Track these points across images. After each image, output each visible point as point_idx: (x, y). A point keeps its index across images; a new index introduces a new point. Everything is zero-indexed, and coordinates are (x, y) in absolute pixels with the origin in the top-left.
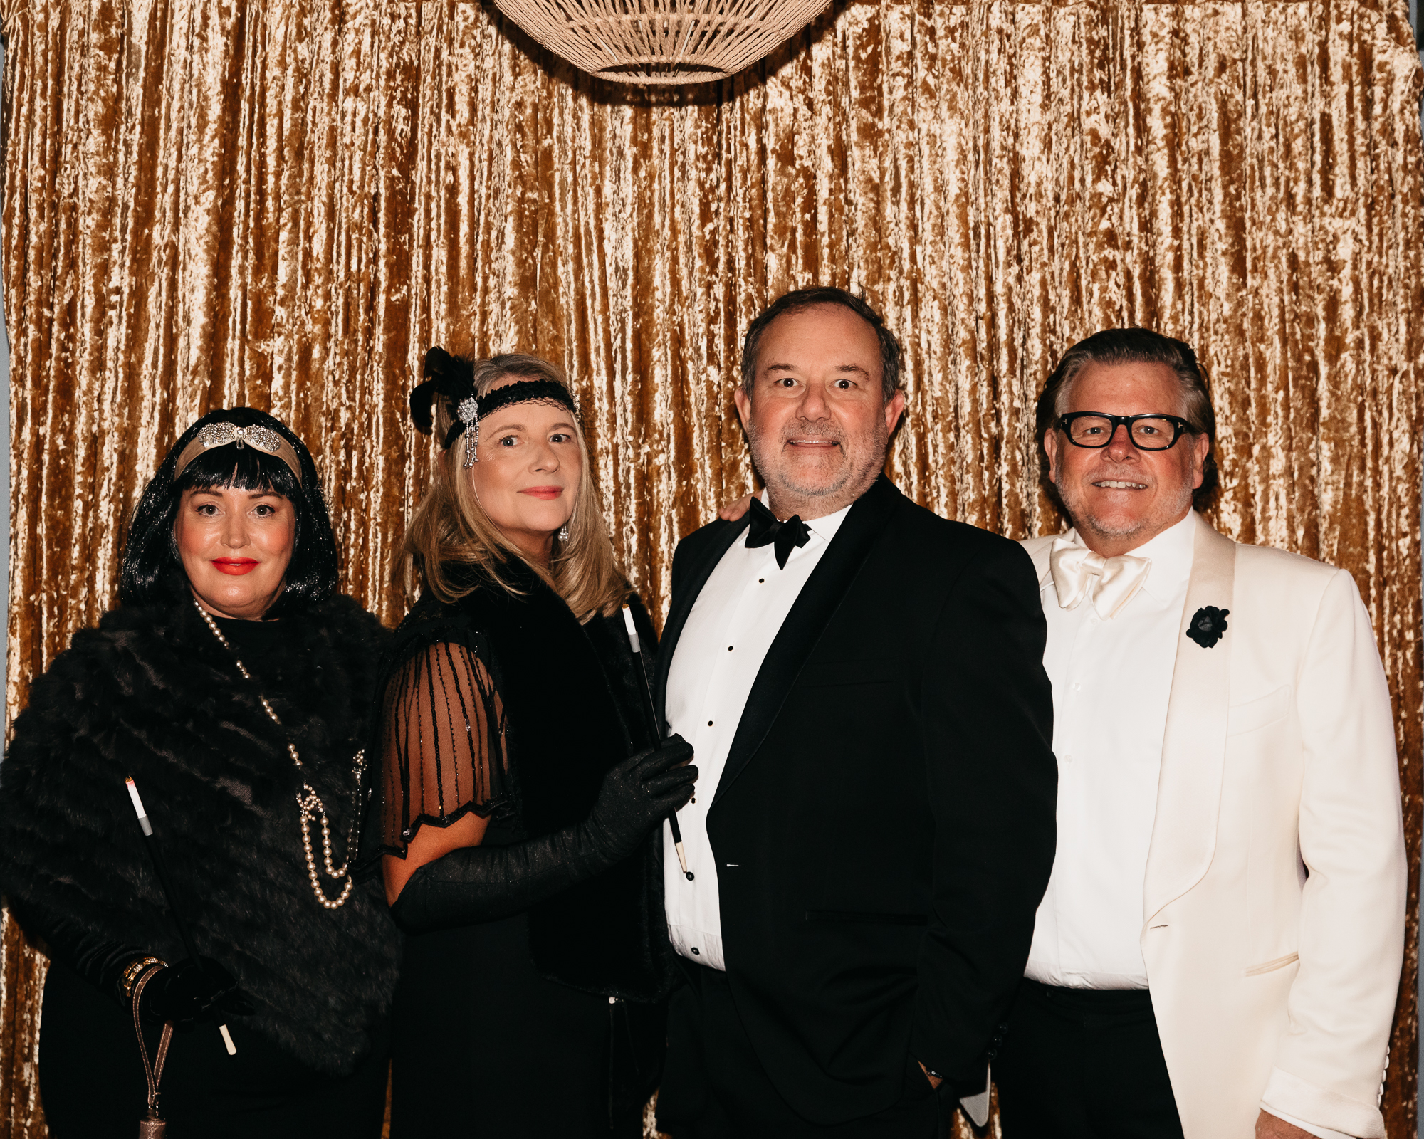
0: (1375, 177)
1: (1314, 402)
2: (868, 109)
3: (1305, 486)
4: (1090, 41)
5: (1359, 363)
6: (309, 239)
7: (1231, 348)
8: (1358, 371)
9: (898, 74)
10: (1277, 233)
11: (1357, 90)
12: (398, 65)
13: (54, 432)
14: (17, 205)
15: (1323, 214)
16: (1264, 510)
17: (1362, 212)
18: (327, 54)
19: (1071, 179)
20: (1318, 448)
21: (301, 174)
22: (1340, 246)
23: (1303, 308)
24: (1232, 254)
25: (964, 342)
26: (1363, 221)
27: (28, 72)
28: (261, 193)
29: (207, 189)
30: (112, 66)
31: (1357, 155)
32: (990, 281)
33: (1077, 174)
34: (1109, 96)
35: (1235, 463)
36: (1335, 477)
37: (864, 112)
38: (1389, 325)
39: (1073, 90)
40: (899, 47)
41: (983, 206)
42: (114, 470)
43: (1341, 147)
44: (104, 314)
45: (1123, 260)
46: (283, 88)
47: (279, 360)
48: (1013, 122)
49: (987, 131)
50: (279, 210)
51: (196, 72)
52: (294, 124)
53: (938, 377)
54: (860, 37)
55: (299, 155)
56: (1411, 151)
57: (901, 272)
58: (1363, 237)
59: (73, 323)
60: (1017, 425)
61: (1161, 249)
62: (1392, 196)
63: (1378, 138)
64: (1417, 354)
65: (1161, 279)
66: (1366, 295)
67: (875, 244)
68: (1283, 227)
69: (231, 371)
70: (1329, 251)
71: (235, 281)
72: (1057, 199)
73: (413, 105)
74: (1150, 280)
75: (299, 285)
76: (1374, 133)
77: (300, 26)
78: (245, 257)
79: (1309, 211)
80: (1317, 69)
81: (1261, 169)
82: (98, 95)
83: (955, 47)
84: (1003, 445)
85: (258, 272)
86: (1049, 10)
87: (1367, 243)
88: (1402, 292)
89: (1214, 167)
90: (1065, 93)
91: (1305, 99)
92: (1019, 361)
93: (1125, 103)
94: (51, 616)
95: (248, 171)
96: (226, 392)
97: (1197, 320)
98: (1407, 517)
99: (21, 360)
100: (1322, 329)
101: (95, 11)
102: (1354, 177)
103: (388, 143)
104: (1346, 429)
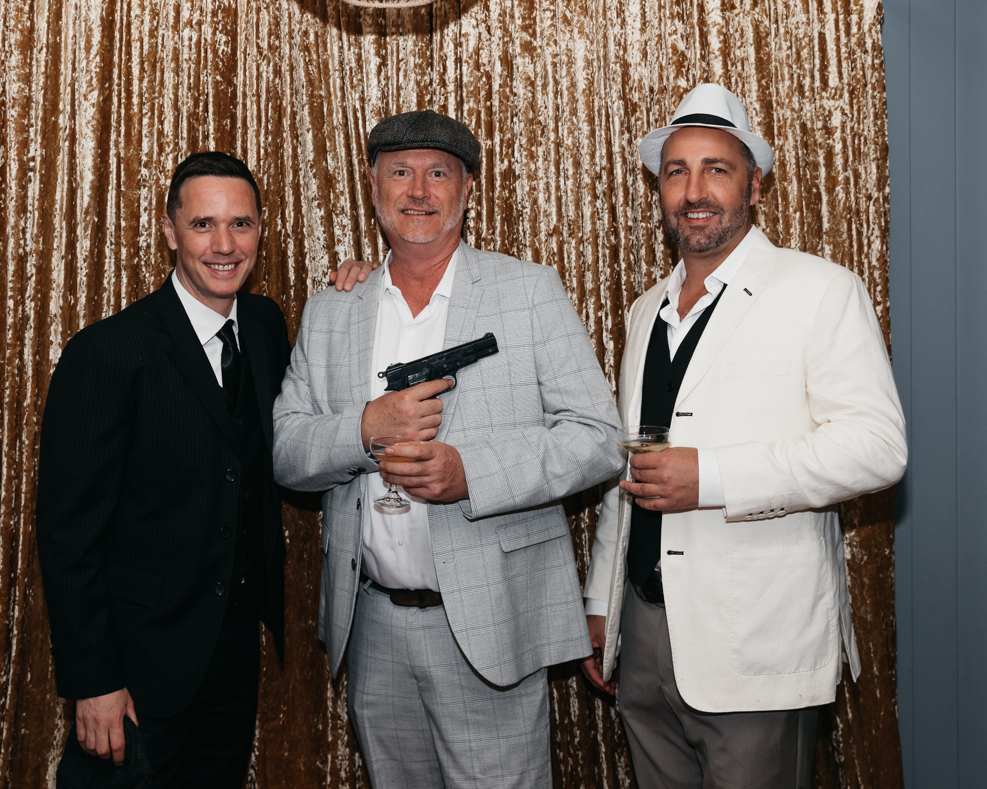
0: (854, 72)
1: (819, 218)
2: (527, 32)
5: (847, 193)
6: (161, 123)
7: (765, 186)
8: (847, 198)
9: (547, 10)
10: (793, 110)
11: (841, 17)
12: (219, 7)
15: (822, 98)
17: (846, 95)
19: (661, 78)
20: (822, 248)
21: (155, 79)
22: (832, 119)
23: (811, 158)
24: (765, 124)
25: (587, 185)
26: (847, 102)
28: (129, 94)
29: (93, 90)
30: (27, 8)
31: (842, 59)
32: (609, 144)
33: (665, 73)
34: (683, 23)
37: (524, 34)
38: (865, 168)
39: (660, 20)
41: (603, 96)
42: (34, 278)
43: (832, 54)
44: (25, 174)
46: (143, 22)
47: (144, 204)
48: (622, 40)
49: (605, 47)
50: (141, 104)
51: (83, 12)
52: (151, 47)
53: (572, 207)
55: (154, 67)
56: (876, 56)
57: (548, 139)
58: (848, 112)
60: (631, 237)
62: (865, 85)
63: (856, 48)
64: (884, 188)
66: (850, 149)
67: (533, 120)
68: (796, 106)
69: (111, 211)
70: (826, 122)
71: (112, 152)
72: (652, 90)
73: (232, 34)
75: (155, 154)
76: (852, 45)
78: (119, 135)
79: (813, 95)
80: (816, 4)
81: (781, 69)
82: (17, 28)
84: (622, 250)
85: (127, 145)
87: (850, 116)
88: (873, 147)
89: (751, 69)
90: (656, 22)
91: (808, 24)
92: (630, 196)
93: (693, 27)
95: (120, 78)
96: (108, 225)
98: (880, 292)
100: (823, 171)
102: (840, 74)
103: (214, 58)
104: (840, 236)
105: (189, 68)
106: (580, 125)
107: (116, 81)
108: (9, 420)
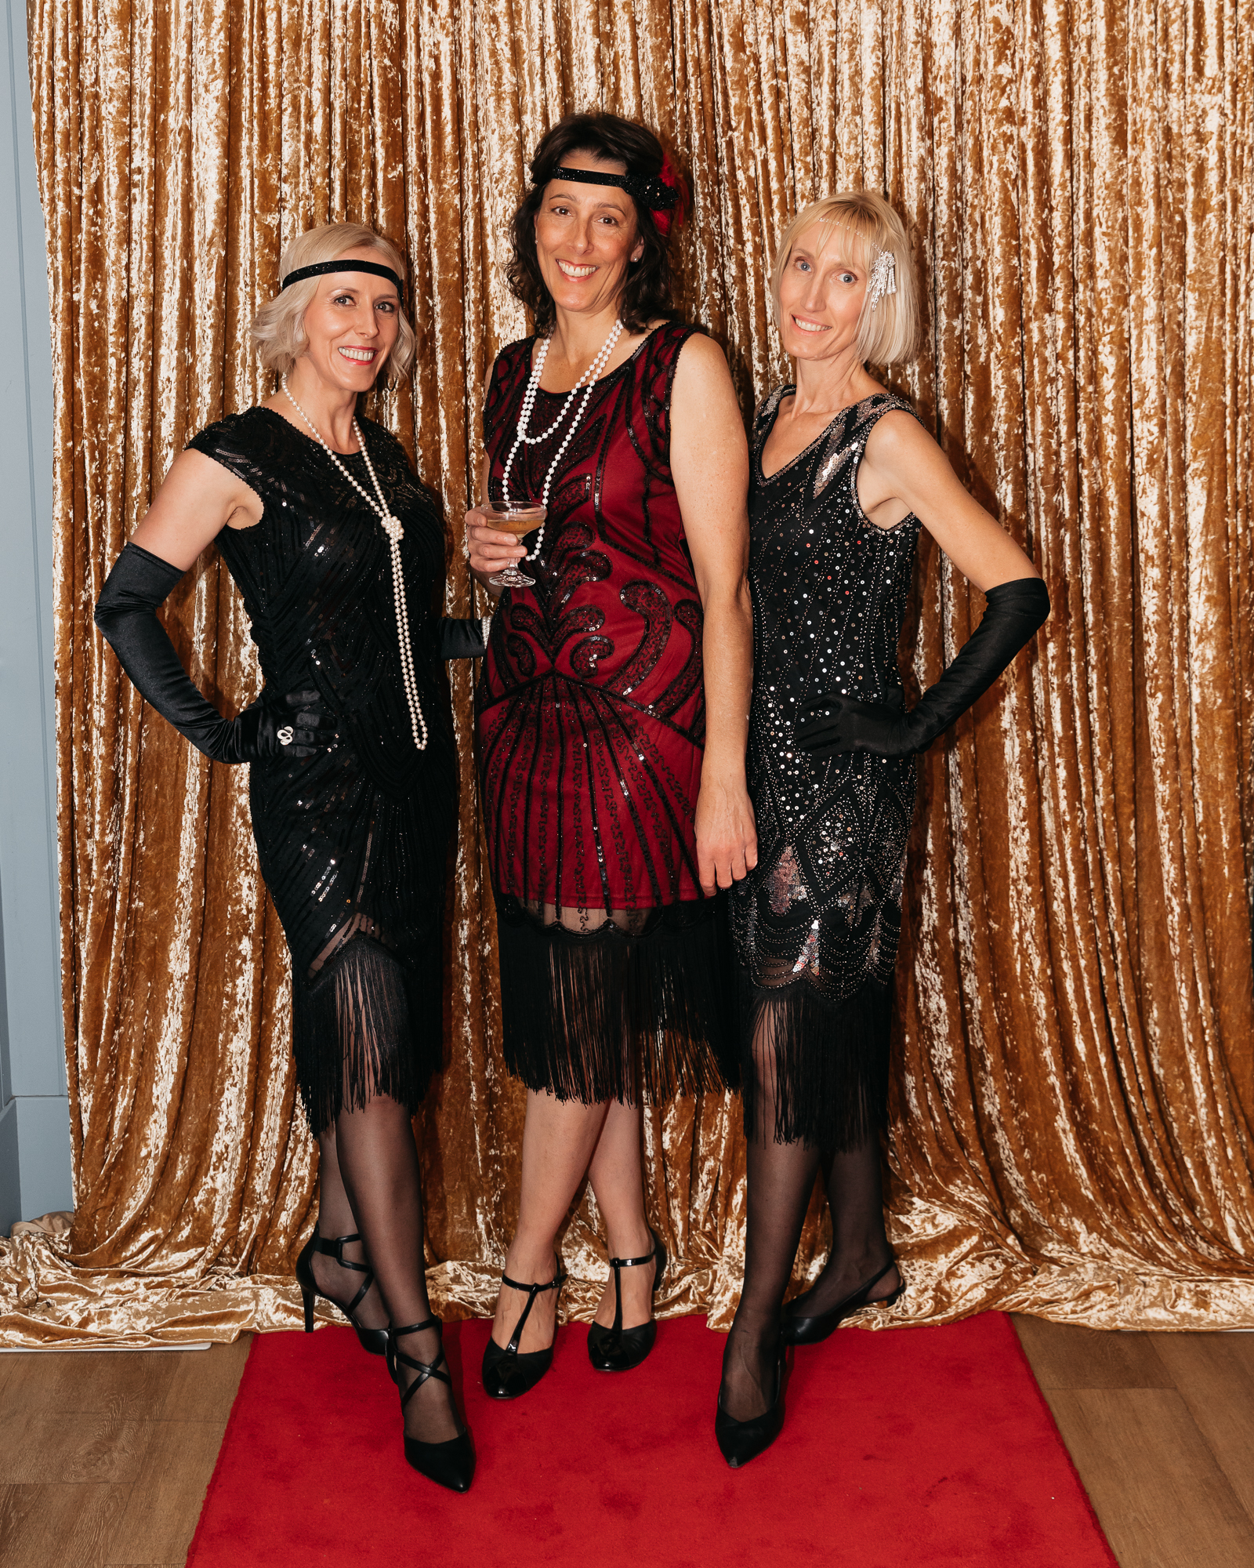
0: (1239, 57)
1: (1182, 256)
3: (1173, 330)
5: (1222, 222)
6: (309, 121)
8: (1220, 230)
10: (1154, 108)
13: (88, 298)
14: (45, 94)
15: (1194, 91)
16: (1138, 352)
17: (1228, 88)
19: (977, 63)
20: (1184, 297)
21: (299, 63)
22: (1207, 119)
23: (1176, 175)
24: (1114, 128)
26: (1228, 96)
28: (264, 83)
29: (216, 78)
31: (1225, 39)
33: (982, 57)
35: (1112, 312)
36: (1198, 323)
42: (143, 331)
43: (1211, 30)
44: (128, 191)
45: (1019, 135)
47: (286, 231)
48: (926, 11)
49: (900, 19)
50: (281, 96)
52: (292, 18)
55: (296, 44)
57: (821, 147)
58: (1228, 111)
59: (100, 200)
61: (1052, 125)
63: (1243, 22)
65: (1053, 151)
66: (1229, 162)
67: (807, 120)
68: (1160, 103)
69: (244, 242)
70: (1198, 124)
71: (245, 162)
72: (964, 80)
74: (1043, 153)
75: (302, 164)
76: (1239, 18)
78: (251, 140)
79: (1183, 89)
81: (1141, 51)
85: (263, 150)
87: (1231, 117)
89: (1100, 52)
94: (93, 459)
95: (251, 61)
96: (242, 260)
97: (1083, 188)
99: (54, 234)
100: (1190, 193)
102: (1221, 58)
103: (380, 36)
104: (1209, 281)
105: (343, 48)
106: (866, 128)
107: (248, 65)
108: (113, 514)
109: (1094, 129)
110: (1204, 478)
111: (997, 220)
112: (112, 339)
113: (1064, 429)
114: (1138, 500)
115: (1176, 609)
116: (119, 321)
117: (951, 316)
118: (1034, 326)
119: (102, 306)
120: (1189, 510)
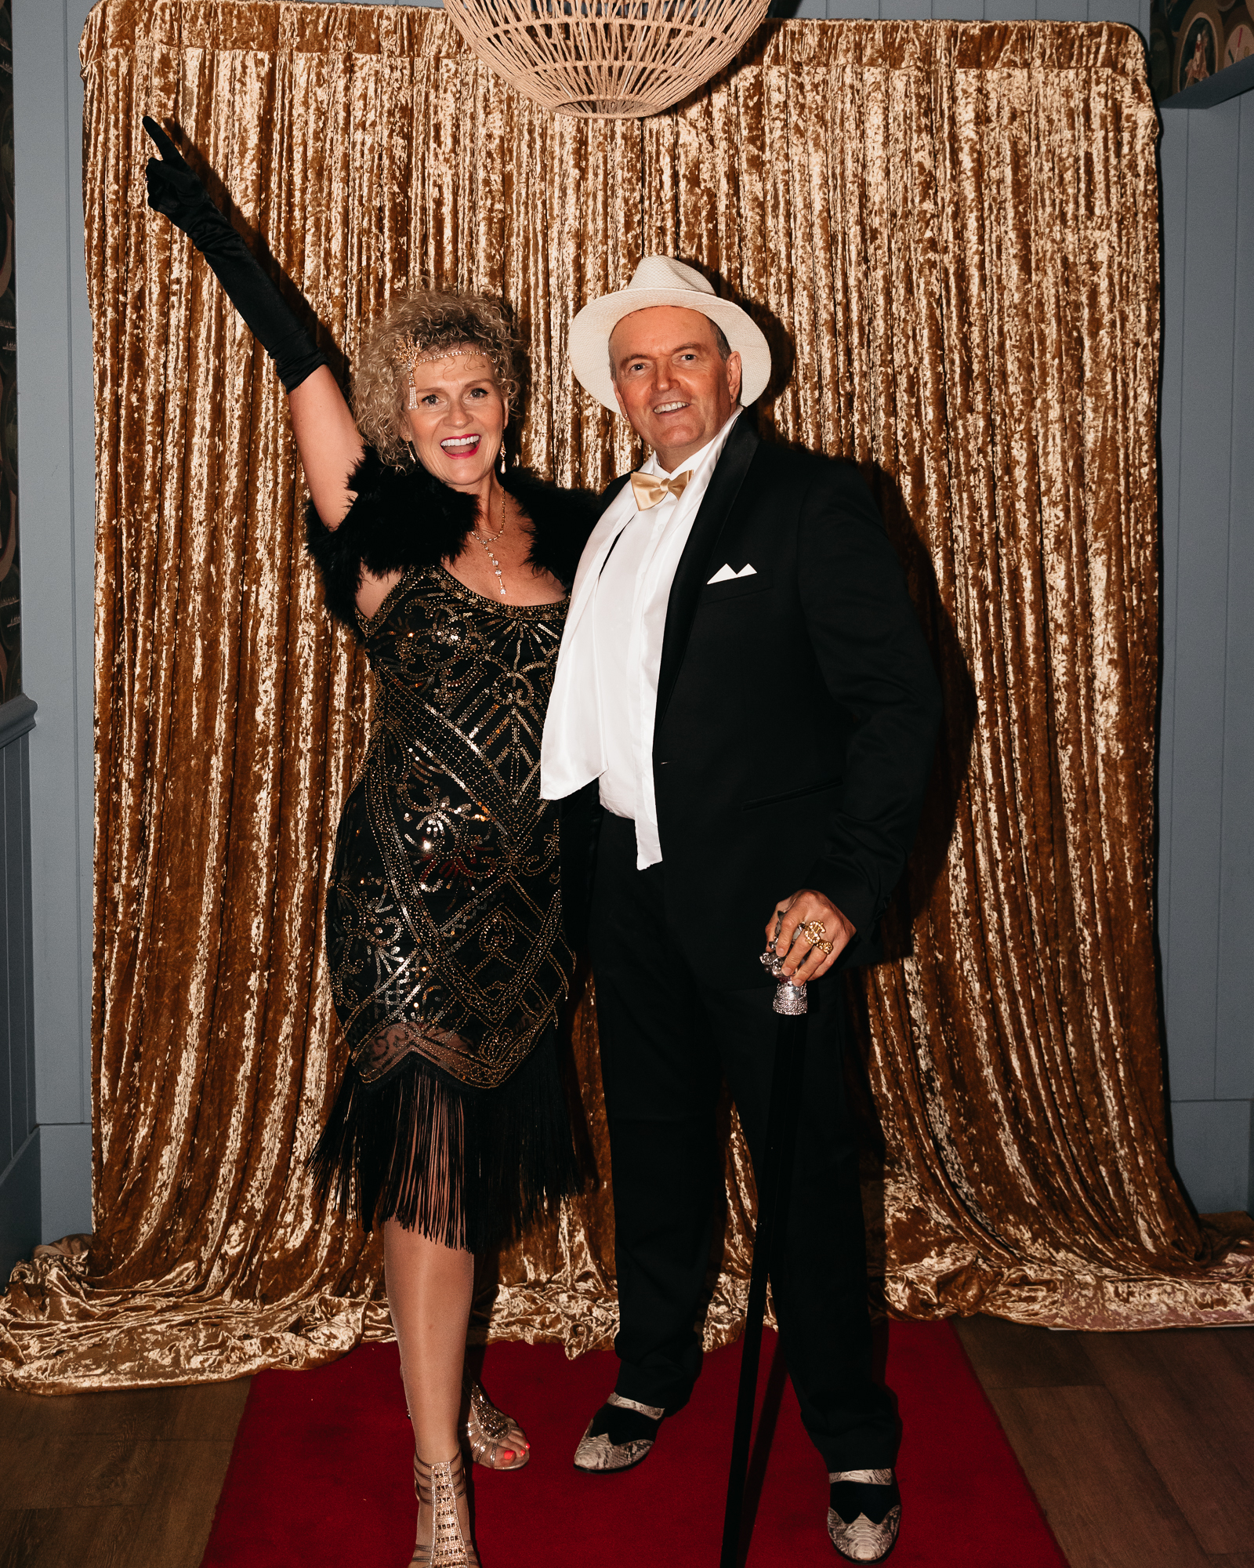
0: (1123, 200)
1: (1080, 368)
2: (754, 144)
3: (1074, 429)
4: (918, 95)
5: (1113, 338)
6: (328, 241)
7: (1019, 327)
8: (1112, 344)
9: (776, 119)
10: (1053, 241)
11: (1111, 135)
12: (396, 106)
13: (129, 391)
14: (96, 213)
15: (1086, 228)
16: (1045, 447)
17: (1114, 225)
18: (341, 97)
19: (905, 200)
20: (1083, 402)
21: (321, 190)
22: (1099, 251)
23: (1073, 297)
24: (1021, 257)
25: (826, 322)
26: (1115, 232)
27: (103, 107)
28: (290, 206)
29: (248, 202)
30: (171, 104)
31: (1111, 184)
32: (845, 276)
33: (909, 195)
34: (931, 137)
35: (1022, 413)
36: (1095, 423)
37: (751, 147)
38: (1134, 310)
39: (905, 132)
40: (777, 98)
41: (840, 219)
42: (177, 422)
43: (1099, 178)
44: (167, 299)
45: (942, 261)
46: (306, 123)
48: (861, 156)
49: (842, 162)
50: (305, 218)
51: (237, 109)
52: (316, 152)
53: (807, 349)
54: (748, 90)
55: (319, 175)
56: (1149, 181)
57: (780, 269)
58: (1115, 244)
59: (143, 306)
60: (867, 384)
61: (970, 253)
62: (1136, 214)
63: (1126, 171)
64: (1153, 333)
65: (970, 275)
66: (1117, 287)
67: (760, 247)
68: (1058, 237)
70: (1090, 255)
72: (894, 215)
73: (408, 137)
74: (962, 277)
75: (322, 277)
76: (1123, 167)
77: (319, 74)
78: (278, 255)
79: (1077, 225)
80: (1082, 120)
81: (1042, 194)
83: (819, 98)
84: (855, 399)
85: (288, 266)
86: (888, 72)
87: (1118, 249)
88: (1142, 285)
89: (1008, 193)
90: (900, 135)
91: (1073, 142)
92: (867, 337)
93: (942, 143)
94: (129, 536)
95: (280, 187)
97: (995, 307)
98: (1147, 451)
99: (101, 336)
100: (1086, 313)
101: (156, 60)
102: (1108, 200)
103: (391, 166)
104: (1103, 387)
106: (817, 253)
107: (276, 191)
108: (146, 585)
109: (1004, 257)
110: (1104, 557)
111: (926, 333)
112: (149, 428)
113: (986, 513)
114: (1048, 576)
115: (1082, 670)
116: (155, 413)
117: (888, 415)
118: (960, 423)
119: (142, 399)
120: (1092, 584)
